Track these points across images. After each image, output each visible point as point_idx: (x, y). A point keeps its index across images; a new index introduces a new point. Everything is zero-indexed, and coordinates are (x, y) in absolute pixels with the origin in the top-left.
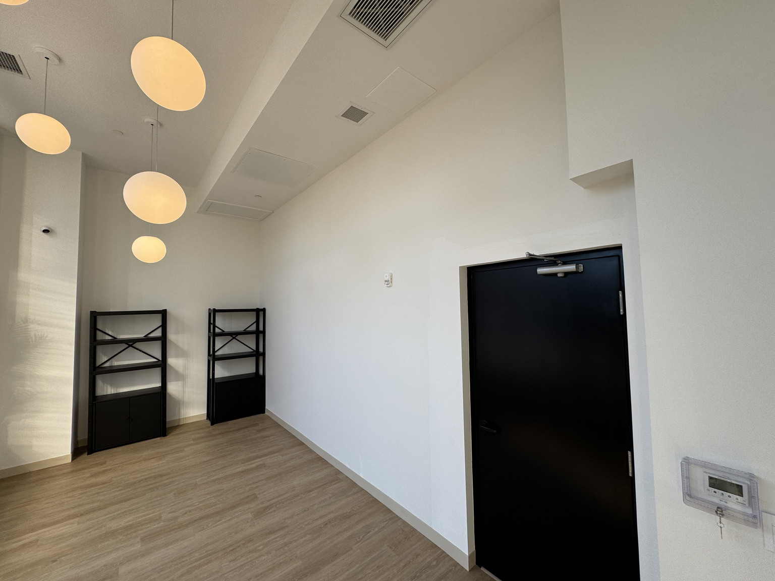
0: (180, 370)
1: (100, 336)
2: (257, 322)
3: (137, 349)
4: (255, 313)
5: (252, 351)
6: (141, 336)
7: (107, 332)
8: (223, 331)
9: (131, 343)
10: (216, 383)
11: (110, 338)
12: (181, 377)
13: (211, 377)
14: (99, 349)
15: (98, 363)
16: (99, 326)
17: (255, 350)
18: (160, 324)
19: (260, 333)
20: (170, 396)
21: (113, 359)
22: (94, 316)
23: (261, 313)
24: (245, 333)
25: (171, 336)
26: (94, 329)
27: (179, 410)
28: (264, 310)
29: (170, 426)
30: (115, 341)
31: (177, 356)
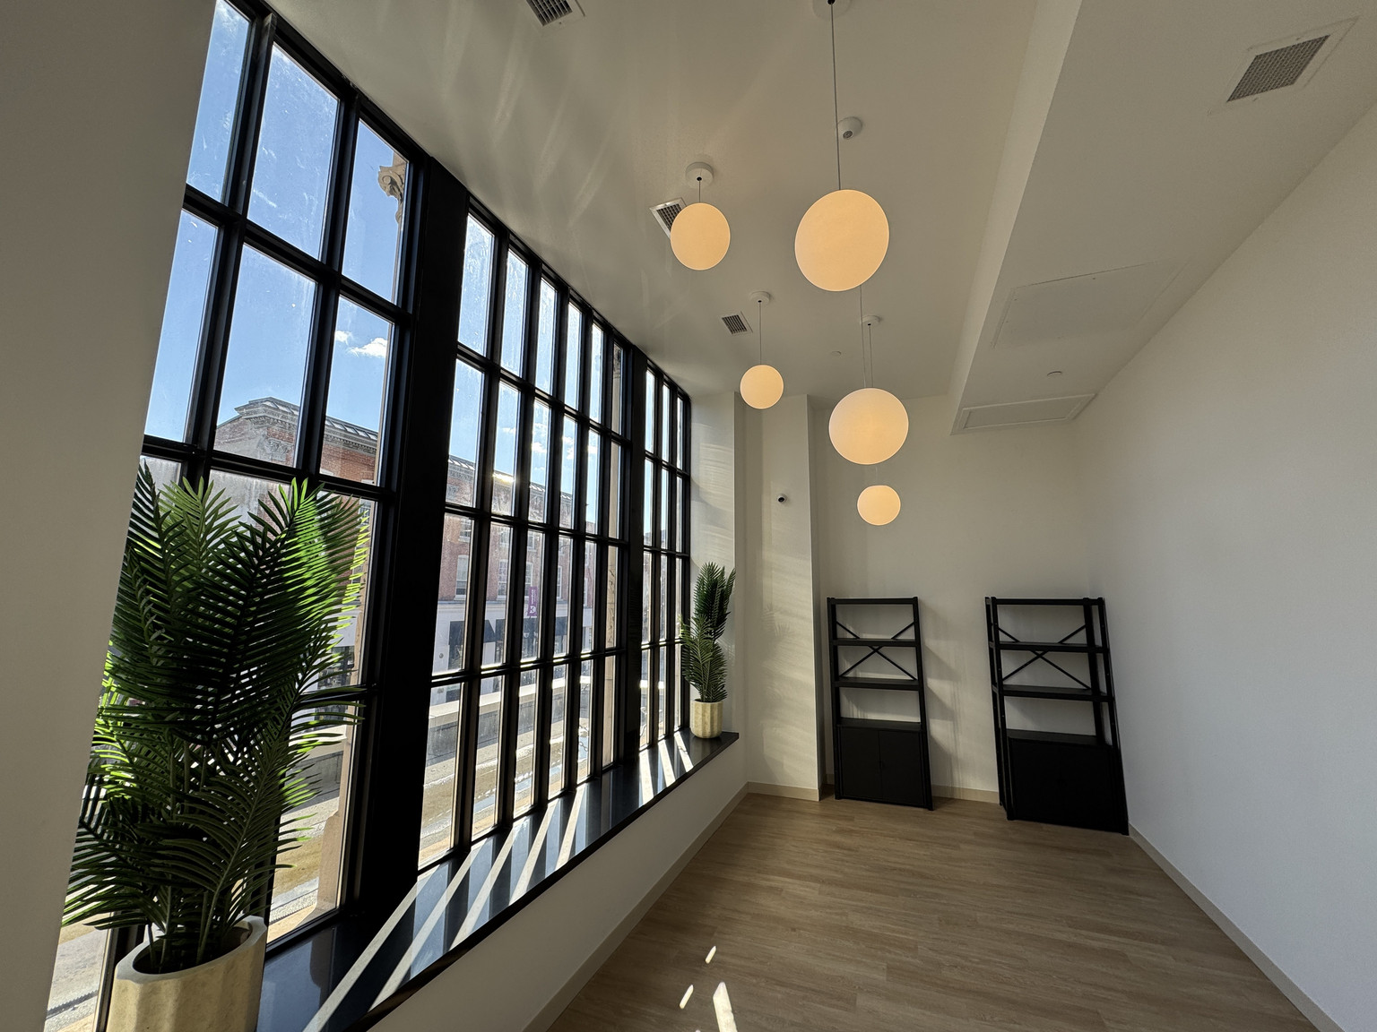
0: (947, 700)
1: (841, 633)
2: (1089, 627)
3: (885, 658)
4: (1081, 607)
5: (1082, 687)
6: (889, 637)
7: (848, 628)
8: (1017, 641)
9: (876, 646)
10: (1010, 739)
11: (852, 637)
12: (949, 714)
13: (1000, 726)
14: (841, 650)
15: (841, 671)
16: (840, 619)
17: (1090, 685)
18: (911, 620)
19: (1097, 652)
20: (936, 743)
21: (857, 668)
22: (833, 605)
23: (1095, 609)
24: (1063, 647)
25: (929, 642)
26: (833, 624)
27: (951, 771)
28: (1100, 603)
29: (937, 795)
30: (857, 642)
31: (940, 677)
